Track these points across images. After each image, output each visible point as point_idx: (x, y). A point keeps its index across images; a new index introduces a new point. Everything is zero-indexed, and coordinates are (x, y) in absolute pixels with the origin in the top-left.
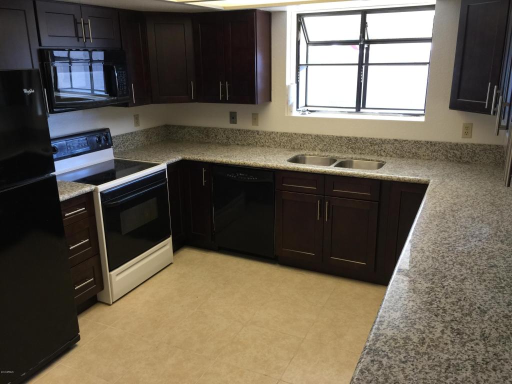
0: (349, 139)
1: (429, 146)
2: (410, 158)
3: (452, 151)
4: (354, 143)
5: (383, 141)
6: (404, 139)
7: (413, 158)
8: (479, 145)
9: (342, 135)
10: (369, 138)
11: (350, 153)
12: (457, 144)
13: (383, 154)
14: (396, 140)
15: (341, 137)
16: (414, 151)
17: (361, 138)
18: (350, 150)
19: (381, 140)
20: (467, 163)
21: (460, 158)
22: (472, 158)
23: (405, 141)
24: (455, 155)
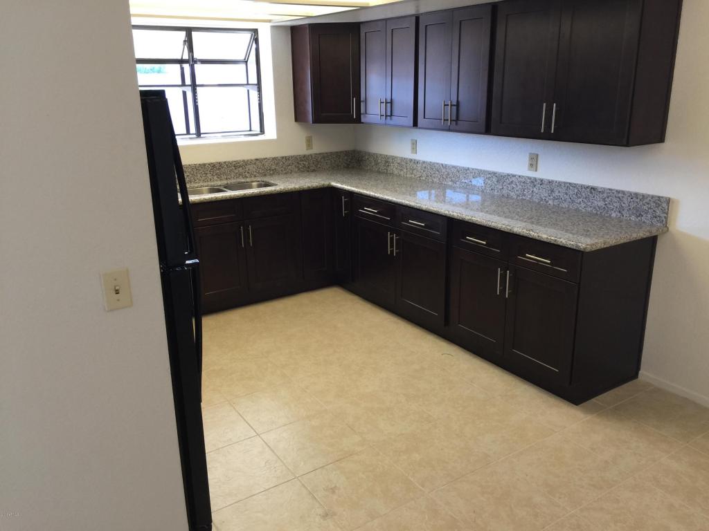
0: (213, 166)
1: (284, 160)
2: (271, 175)
3: (301, 163)
4: (219, 169)
5: (246, 163)
6: (265, 157)
7: (273, 173)
8: (320, 154)
9: (205, 162)
10: (233, 162)
11: (216, 180)
12: (305, 156)
13: (248, 175)
14: (257, 160)
15: (204, 165)
16: (273, 167)
17: (225, 162)
18: (215, 178)
19: (244, 161)
20: (314, 171)
21: (309, 167)
22: (316, 166)
23: (264, 159)
24: (304, 166)
